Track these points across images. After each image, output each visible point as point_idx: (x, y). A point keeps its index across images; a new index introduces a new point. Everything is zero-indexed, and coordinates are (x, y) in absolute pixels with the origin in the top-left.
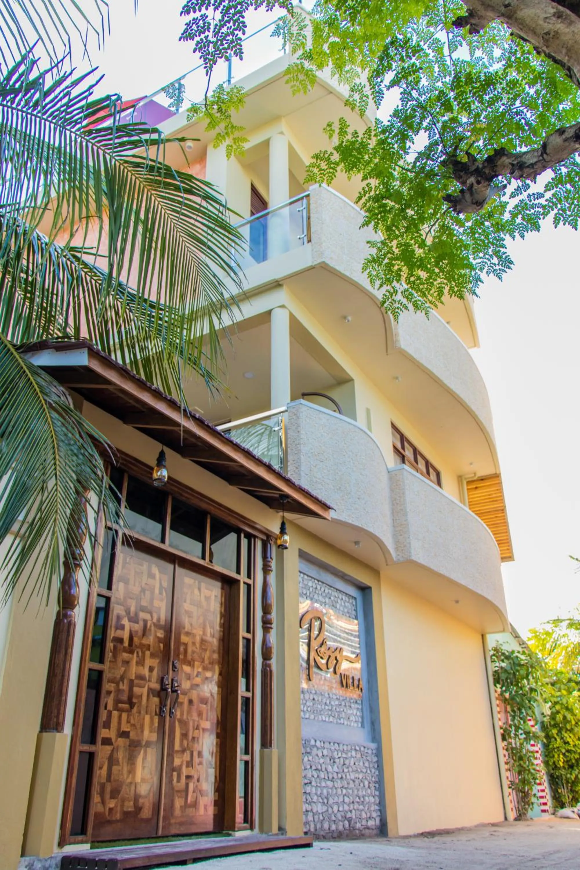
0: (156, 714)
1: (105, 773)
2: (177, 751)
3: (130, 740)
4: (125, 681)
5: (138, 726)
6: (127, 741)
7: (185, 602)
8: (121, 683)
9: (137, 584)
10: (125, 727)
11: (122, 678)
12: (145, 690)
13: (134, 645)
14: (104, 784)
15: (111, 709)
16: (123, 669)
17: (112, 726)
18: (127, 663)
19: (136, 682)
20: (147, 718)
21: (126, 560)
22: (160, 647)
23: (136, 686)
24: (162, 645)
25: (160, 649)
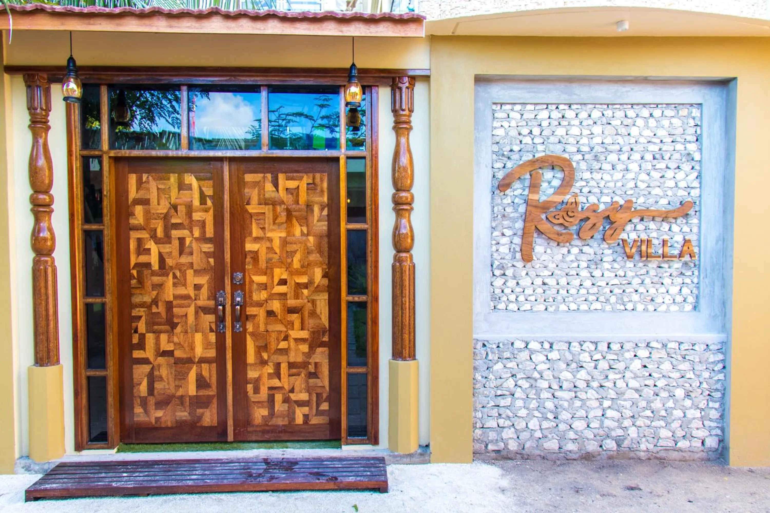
0: (211, 330)
1: (146, 389)
2: (252, 365)
3: (175, 359)
4: (160, 304)
5: (186, 345)
6: (172, 360)
7: (248, 204)
8: (154, 307)
9: (163, 202)
10: (165, 346)
11: (155, 302)
12: (191, 311)
13: (167, 267)
14: (146, 397)
15: (144, 332)
16: (155, 293)
17: (147, 347)
18: (159, 286)
19: (175, 303)
20: (198, 337)
21: (142, 179)
22: (208, 262)
23: (175, 307)
24: (212, 260)
25: (210, 265)
